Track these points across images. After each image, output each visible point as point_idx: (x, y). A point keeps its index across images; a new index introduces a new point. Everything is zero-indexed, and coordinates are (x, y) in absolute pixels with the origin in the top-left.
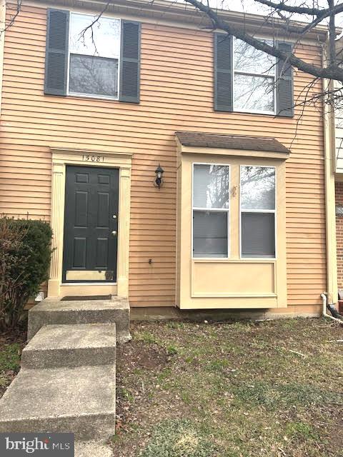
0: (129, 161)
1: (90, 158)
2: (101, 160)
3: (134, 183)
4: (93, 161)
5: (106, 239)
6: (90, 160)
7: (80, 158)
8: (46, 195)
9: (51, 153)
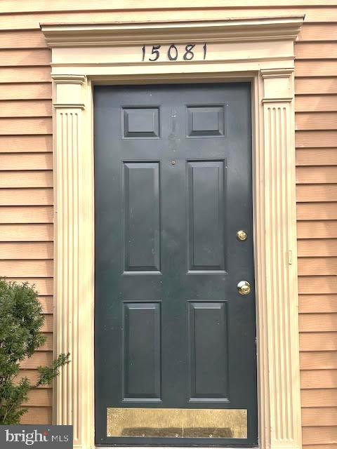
0: (288, 49)
1: (163, 51)
2: (198, 54)
3: (305, 122)
4: (172, 61)
5: (218, 306)
6: (163, 57)
7: (134, 55)
8: (38, 180)
9: (49, 49)
